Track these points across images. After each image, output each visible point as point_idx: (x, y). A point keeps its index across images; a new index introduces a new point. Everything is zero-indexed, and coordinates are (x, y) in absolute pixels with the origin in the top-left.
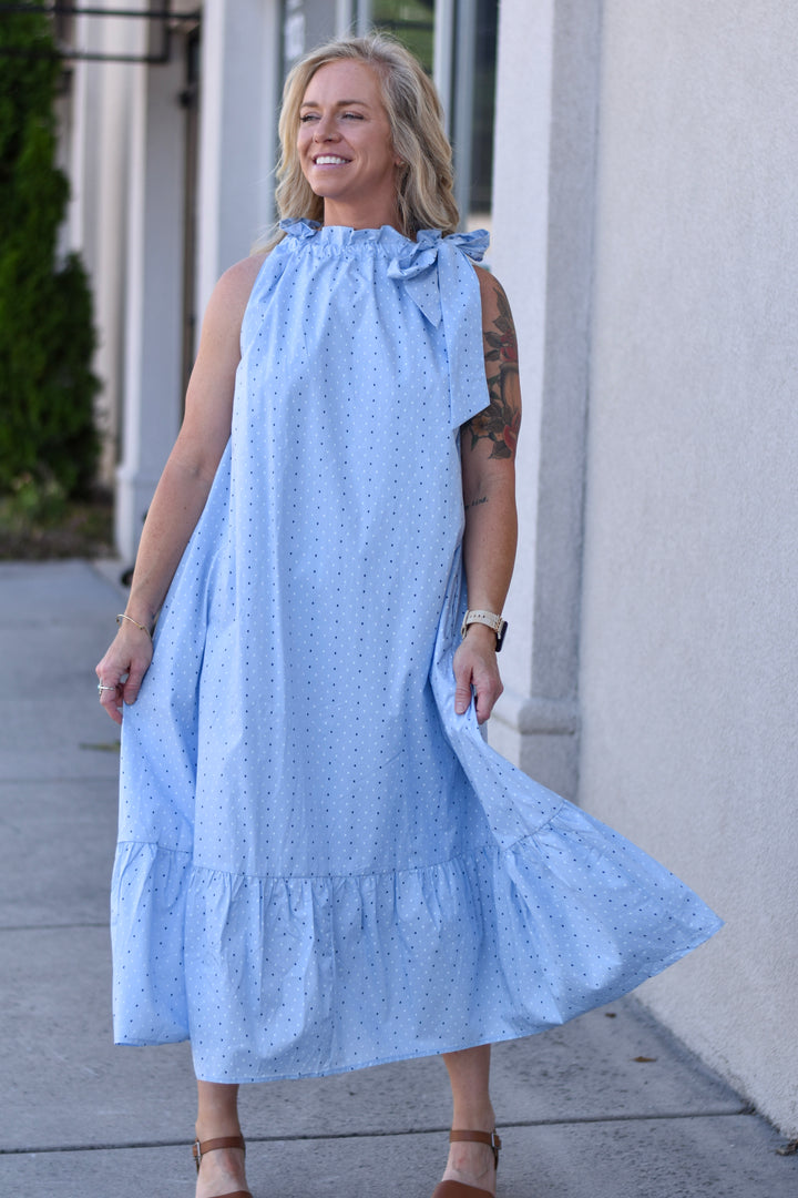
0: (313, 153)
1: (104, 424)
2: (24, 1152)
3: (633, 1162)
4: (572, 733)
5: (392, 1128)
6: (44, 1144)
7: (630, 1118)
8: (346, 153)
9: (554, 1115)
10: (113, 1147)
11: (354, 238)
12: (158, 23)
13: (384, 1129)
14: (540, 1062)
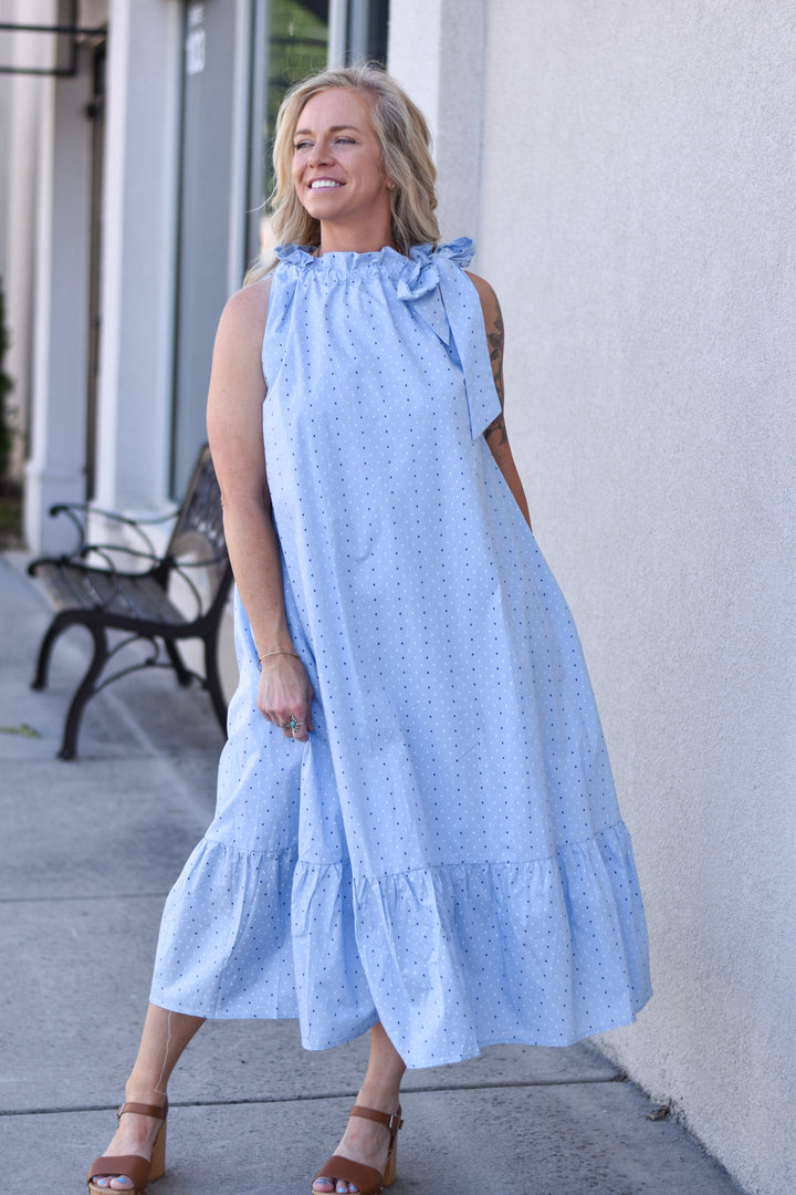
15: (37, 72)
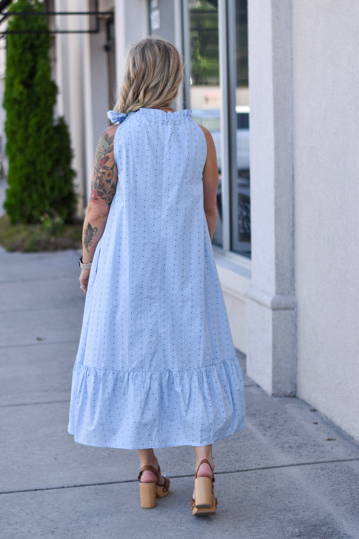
1: (78, 190)
2: (83, 486)
3: (329, 479)
4: (293, 309)
6: (91, 483)
7: (326, 462)
9: (296, 462)
10: (119, 482)
12: (94, 17)
13: (227, 470)
14: (288, 443)
15: (81, 32)
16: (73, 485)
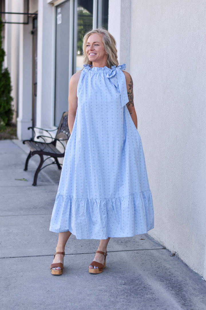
0: (89, 53)
1: (13, 108)
2: (15, 257)
3: (141, 258)
5: (90, 252)
6: (19, 256)
7: (140, 250)
8: (95, 53)
9: (124, 250)
10: (33, 256)
11: (99, 69)
12: (26, 16)
13: (89, 252)
14: (120, 240)
15: (19, 23)
16: (9, 257)
